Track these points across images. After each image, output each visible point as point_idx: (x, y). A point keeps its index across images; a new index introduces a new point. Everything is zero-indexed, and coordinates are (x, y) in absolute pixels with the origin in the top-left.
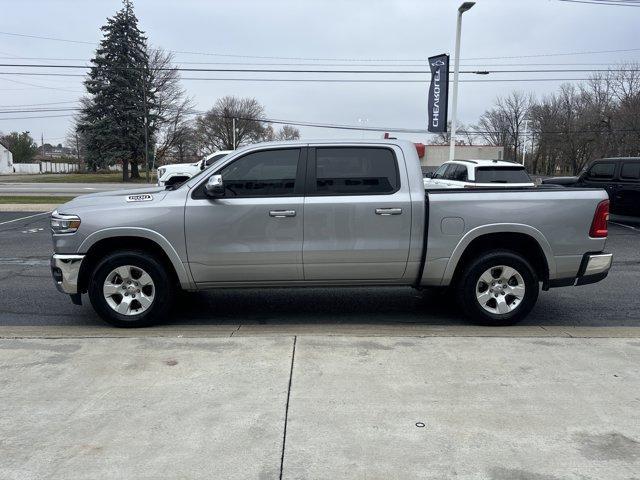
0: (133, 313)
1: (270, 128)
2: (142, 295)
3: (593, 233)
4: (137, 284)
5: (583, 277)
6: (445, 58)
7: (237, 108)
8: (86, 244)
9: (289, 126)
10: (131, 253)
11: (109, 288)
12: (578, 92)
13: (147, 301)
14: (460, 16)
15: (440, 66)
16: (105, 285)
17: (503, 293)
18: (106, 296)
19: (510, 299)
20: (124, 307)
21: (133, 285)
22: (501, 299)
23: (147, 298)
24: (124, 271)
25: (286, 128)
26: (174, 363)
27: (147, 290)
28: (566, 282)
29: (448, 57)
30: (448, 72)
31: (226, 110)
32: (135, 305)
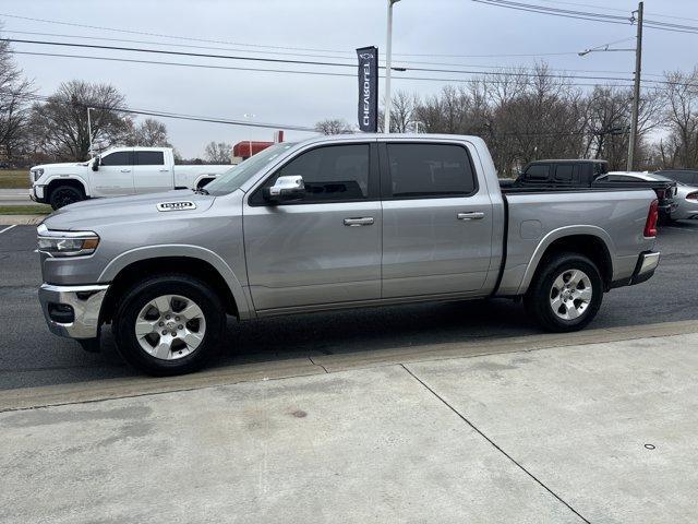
0: (177, 356)
1: (129, 122)
2: (188, 332)
3: (647, 234)
4: (178, 318)
5: (637, 277)
6: (374, 50)
7: (89, 95)
8: (110, 270)
9: (154, 118)
10: (173, 279)
11: (143, 326)
12: (458, 95)
13: (194, 339)
14: (391, 6)
15: (369, 59)
16: (137, 324)
17: (571, 298)
18: (139, 337)
19: (578, 303)
20: (162, 350)
21: (172, 320)
22: (570, 304)
23: (195, 335)
24: (162, 303)
25: (148, 122)
26: (303, 415)
27: (193, 325)
28: (623, 282)
29: (377, 50)
30: (377, 67)
31: (74, 97)
32: (178, 345)
